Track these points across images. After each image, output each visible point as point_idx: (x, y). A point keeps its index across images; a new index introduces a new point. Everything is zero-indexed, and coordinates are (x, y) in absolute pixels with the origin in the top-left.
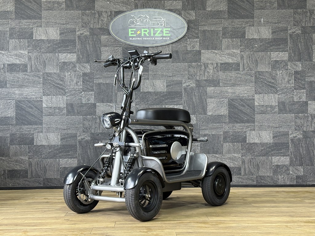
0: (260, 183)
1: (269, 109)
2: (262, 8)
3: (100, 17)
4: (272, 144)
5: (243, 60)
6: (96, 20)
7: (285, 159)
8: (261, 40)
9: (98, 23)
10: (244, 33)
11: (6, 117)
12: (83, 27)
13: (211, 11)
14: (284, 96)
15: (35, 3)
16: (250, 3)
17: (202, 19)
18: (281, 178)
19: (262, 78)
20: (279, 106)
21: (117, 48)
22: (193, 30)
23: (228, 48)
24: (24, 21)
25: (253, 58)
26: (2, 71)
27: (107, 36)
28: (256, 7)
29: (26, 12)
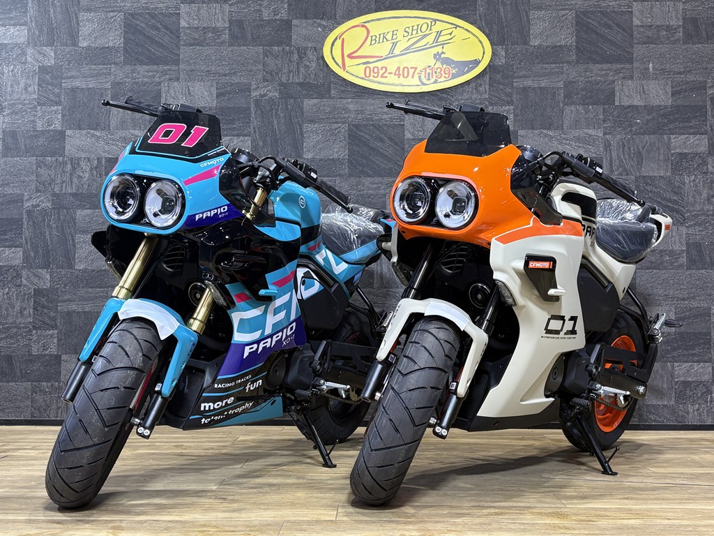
0: (647, 421)
1: (668, 258)
2: (649, 41)
3: (302, 59)
4: (675, 335)
5: (611, 152)
6: (293, 67)
7: (702, 367)
8: (649, 109)
9: (298, 71)
10: (613, 94)
11: (101, 270)
12: (265, 80)
13: (539, 47)
14: (701, 231)
15: (165, 31)
16: (624, 30)
17: (520, 64)
18: (694, 411)
19: (651, 191)
20: (688, 253)
21: (336, 125)
22: (502, 87)
23: (576, 125)
24: (142, 69)
25: (632, 148)
26: (95, 173)
27: (316, 101)
28: (638, 40)
29: (148, 50)
